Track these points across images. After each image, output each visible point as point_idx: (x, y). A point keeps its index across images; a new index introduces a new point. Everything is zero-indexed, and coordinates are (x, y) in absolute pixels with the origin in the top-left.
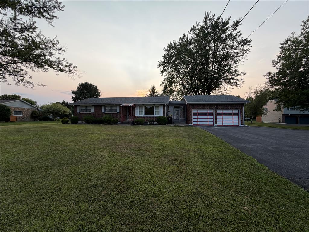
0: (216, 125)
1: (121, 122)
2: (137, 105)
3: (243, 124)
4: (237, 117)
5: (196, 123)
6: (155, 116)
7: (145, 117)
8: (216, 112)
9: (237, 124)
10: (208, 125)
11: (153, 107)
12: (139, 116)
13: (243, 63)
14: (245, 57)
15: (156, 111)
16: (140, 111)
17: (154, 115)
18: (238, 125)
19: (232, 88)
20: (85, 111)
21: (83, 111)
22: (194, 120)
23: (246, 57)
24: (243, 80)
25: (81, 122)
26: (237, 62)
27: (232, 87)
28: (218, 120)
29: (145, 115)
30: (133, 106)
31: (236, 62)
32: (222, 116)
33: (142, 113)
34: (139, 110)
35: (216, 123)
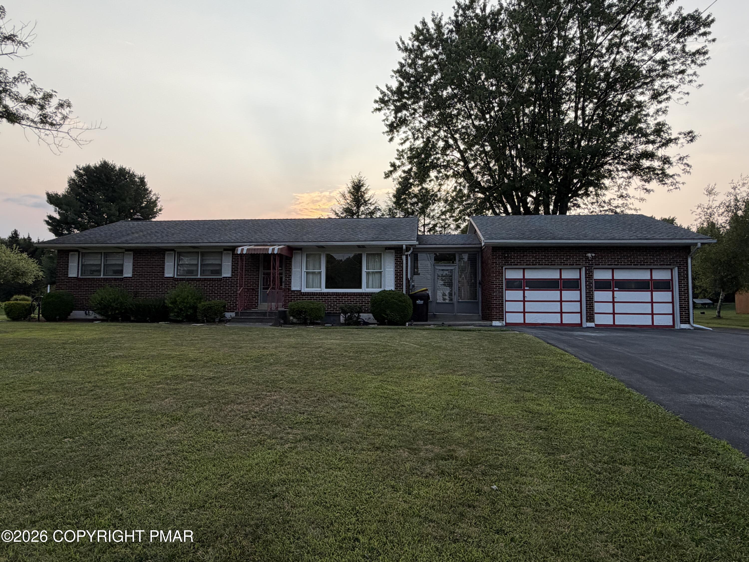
0: (592, 325)
1: (237, 314)
2: (300, 249)
3: (689, 322)
4: (665, 296)
5: (518, 319)
6: (364, 289)
7: (328, 294)
8: (589, 276)
9: (667, 321)
10: (562, 324)
11: (358, 260)
12: (305, 290)
13: (686, 97)
14: (691, 78)
15: (368, 273)
16: (307, 273)
17: (360, 287)
18: (671, 324)
19: (648, 191)
20: (99, 271)
21: (92, 272)
22: (509, 307)
23: (694, 78)
24: (685, 161)
25: (83, 312)
26: (665, 96)
27: (647, 186)
28: (597, 308)
29: (327, 287)
30: (284, 253)
31: (660, 95)
32: (613, 291)
33: (317, 278)
34: (304, 269)
35: (590, 318)
